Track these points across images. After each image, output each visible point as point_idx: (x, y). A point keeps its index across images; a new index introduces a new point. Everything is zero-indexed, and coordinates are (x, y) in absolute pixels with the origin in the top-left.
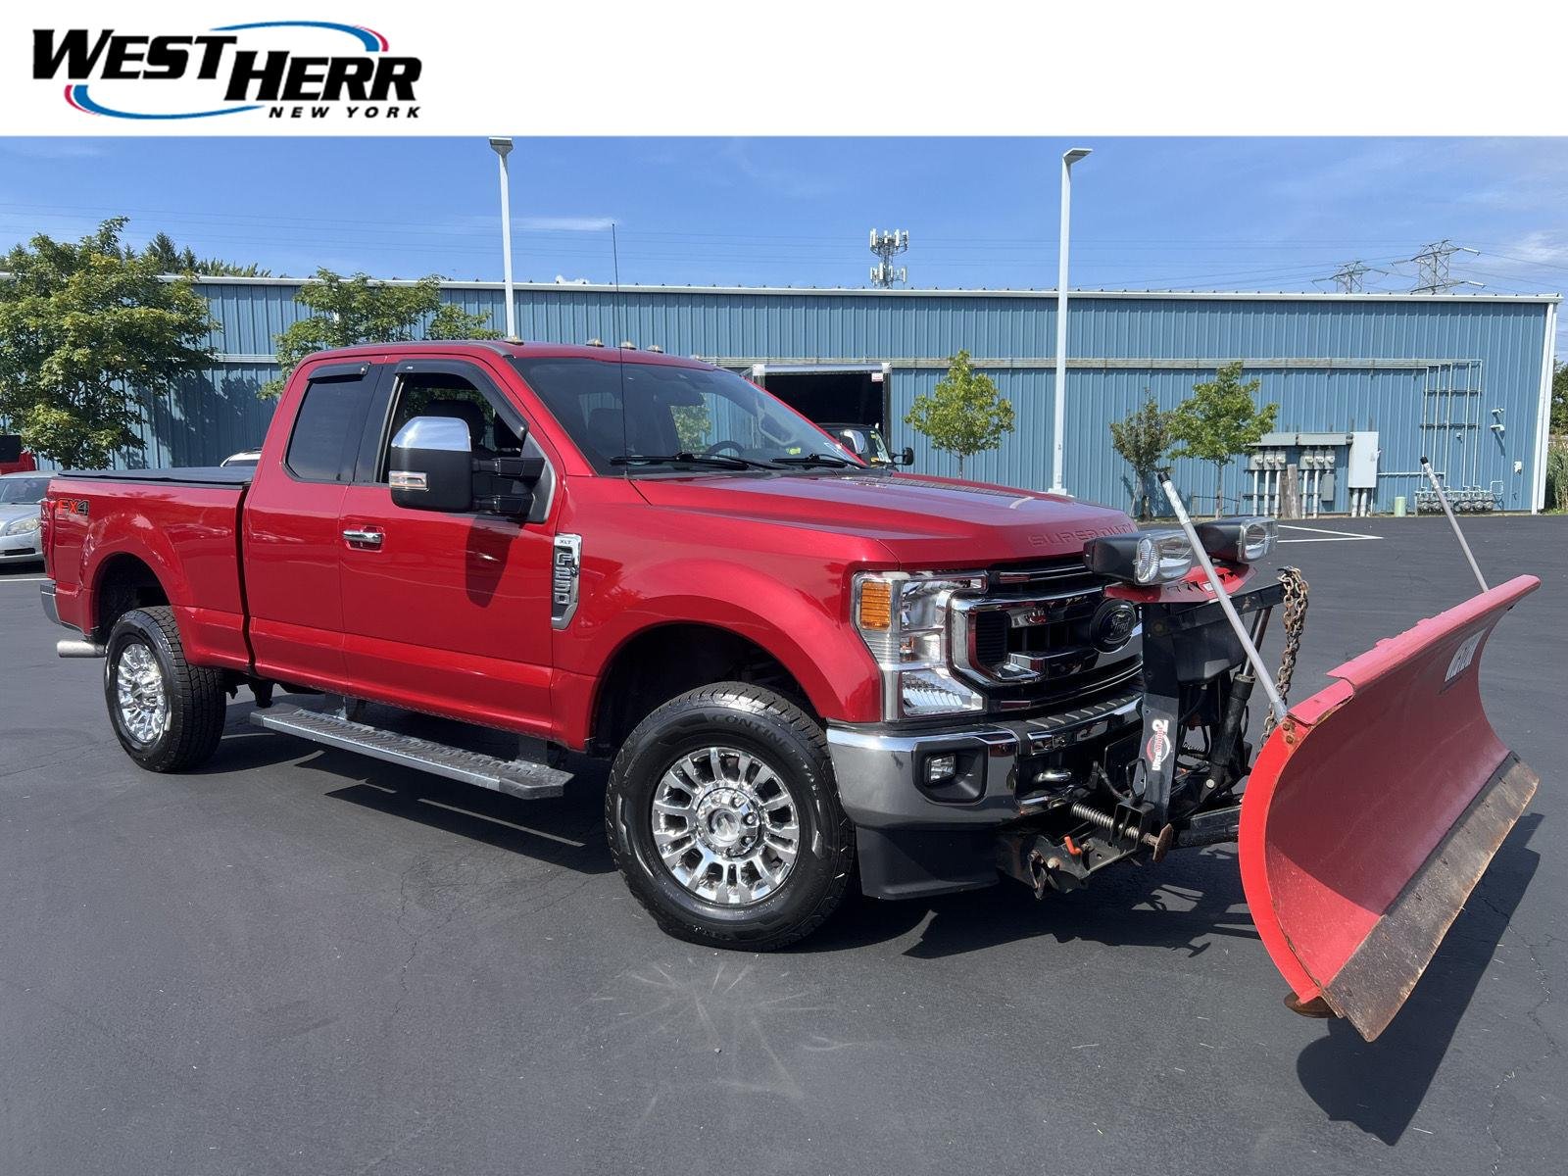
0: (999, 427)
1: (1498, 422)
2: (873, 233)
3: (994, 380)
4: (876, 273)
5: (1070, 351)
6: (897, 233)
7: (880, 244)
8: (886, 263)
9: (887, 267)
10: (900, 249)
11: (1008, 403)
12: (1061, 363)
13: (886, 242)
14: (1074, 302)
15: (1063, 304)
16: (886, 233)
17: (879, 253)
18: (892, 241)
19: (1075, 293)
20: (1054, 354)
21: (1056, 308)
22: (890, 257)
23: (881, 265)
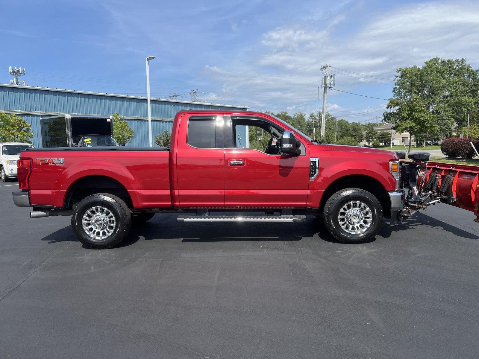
0: (129, 137)
1: (239, 137)
2: (11, 67)
3: (129, 123)
4: (13, 82)
5: (152, 115)
6: (20, 68)
7: (14, 72)
8: (16, 78)
9: (17, 80)
10: (22, 75)
11: (133, 129)
12: (150, 119)
13: (16, 71)
14: (152, 101)
15: (149, 101)
16: (16, 68)
17: (13, 75)
18: (18, 71)
19: (152, 99)
20: (147, 116)
21: (147, 103)
22: (18, 77)
23: (15, 79)
